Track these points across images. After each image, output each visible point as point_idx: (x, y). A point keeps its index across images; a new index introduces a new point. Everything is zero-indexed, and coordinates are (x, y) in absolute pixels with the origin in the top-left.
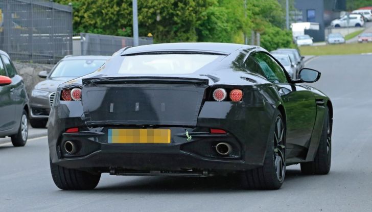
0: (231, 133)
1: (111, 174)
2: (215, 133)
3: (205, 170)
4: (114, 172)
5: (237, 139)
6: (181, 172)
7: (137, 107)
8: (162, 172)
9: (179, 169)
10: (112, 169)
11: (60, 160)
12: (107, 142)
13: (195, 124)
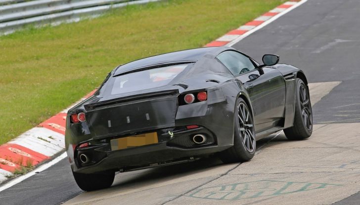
0: (204, 127)
1: (121, 172)
2: (191, 129)
3: (192, 156)
4: (122, 170)
5: (208, 130)
6: (173, 161)
7: (128, 120)
8: (159, 164)
9: (172, 159)
10: (121, 169)
11: (79, 169)
12: (111, 150)
13: (173, 125)
